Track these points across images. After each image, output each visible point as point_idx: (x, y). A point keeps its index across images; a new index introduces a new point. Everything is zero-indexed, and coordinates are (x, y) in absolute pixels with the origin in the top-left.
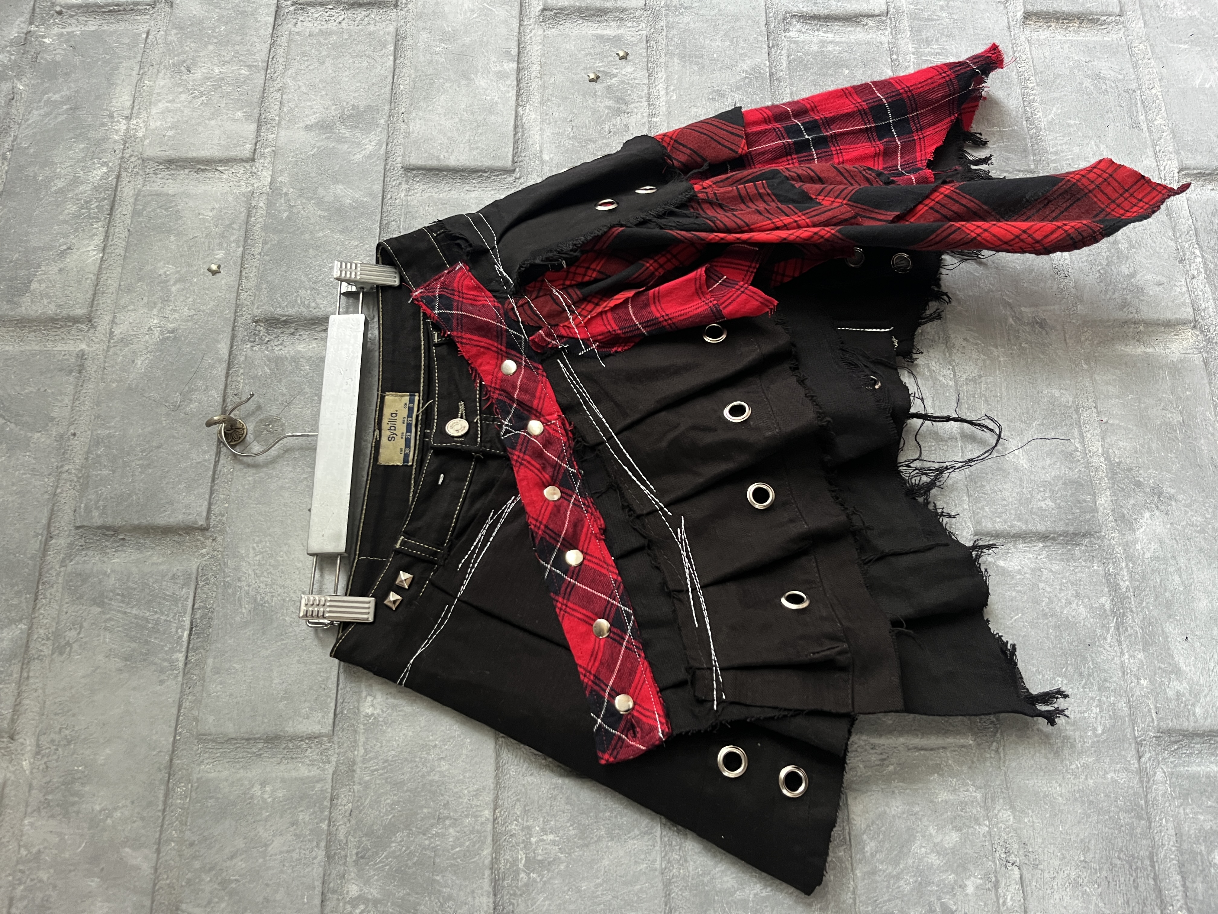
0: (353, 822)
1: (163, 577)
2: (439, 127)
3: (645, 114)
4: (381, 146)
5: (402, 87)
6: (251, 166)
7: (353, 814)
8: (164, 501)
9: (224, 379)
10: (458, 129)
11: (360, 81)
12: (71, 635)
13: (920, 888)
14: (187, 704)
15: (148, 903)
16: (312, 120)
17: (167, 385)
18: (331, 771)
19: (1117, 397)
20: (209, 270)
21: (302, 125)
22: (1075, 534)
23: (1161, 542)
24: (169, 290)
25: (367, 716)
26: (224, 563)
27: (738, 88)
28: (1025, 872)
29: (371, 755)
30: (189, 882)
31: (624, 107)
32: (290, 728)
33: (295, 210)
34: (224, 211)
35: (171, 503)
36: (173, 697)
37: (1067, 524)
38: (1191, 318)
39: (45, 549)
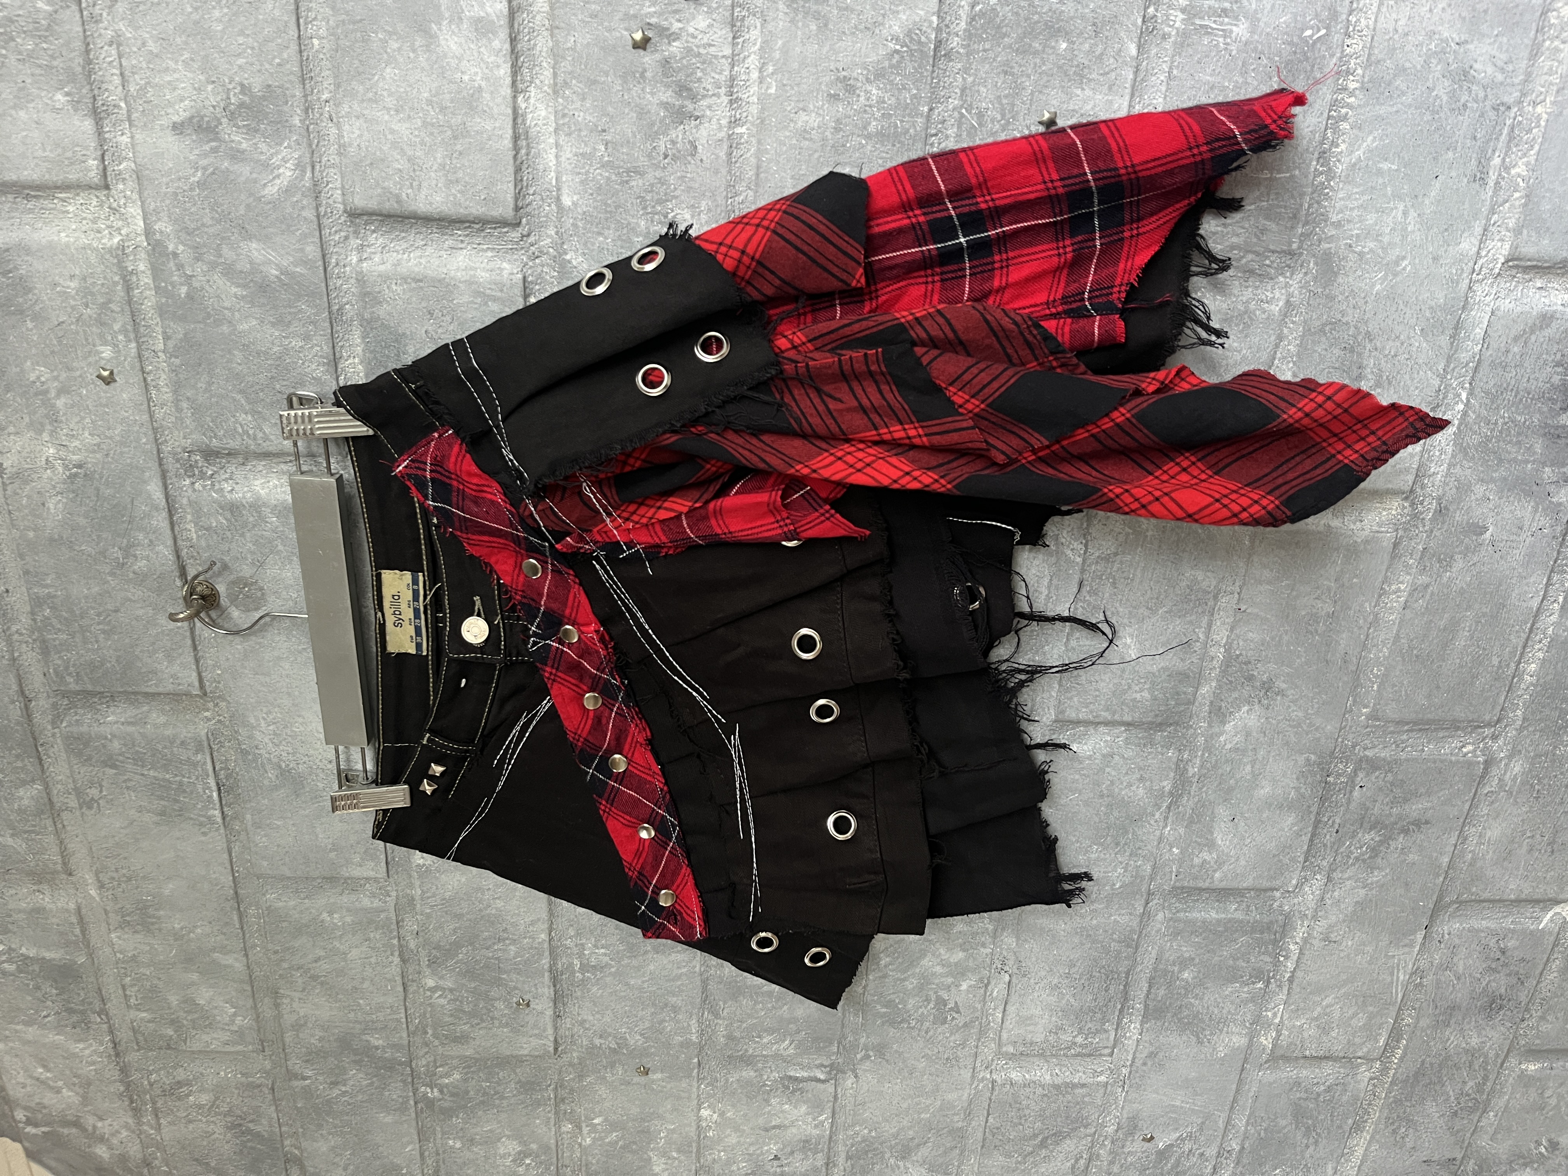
0: (421, 939)
1: (172, 743)
2: (389, 137)
3: (724, 122)
4: (304, 171)
5: (316, 42)
6: (108, 197)
7: (420, 934)
8: (144, 670)
9: (169, 532)
10: (423, 143)
11: (242, 33)
12: (94, 792)
13: (921, 988)
14: (236, 849)
15: (249, 988)
16: (180, 112)
17: (99, 536)
18: (393, 905)
19: (1269, 583)
20: (99, 377)
21: (164, 122)
22: (1161, 724)
23: (1248, 735)
24: (53, 406)
25: (419, 865)
26: (236, 732)
27: (880, 75)
28: (1014, 980)
29: (429, 894)
30: (280, 975)
31: (690, 107)
32: (345, 873)
33: (196, 284)
34: (90, 281)
35: (154, 672)
36: (221, 844)
37: (1157, 716)
38: (1407, 488)
39: (29, 716)
